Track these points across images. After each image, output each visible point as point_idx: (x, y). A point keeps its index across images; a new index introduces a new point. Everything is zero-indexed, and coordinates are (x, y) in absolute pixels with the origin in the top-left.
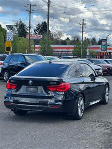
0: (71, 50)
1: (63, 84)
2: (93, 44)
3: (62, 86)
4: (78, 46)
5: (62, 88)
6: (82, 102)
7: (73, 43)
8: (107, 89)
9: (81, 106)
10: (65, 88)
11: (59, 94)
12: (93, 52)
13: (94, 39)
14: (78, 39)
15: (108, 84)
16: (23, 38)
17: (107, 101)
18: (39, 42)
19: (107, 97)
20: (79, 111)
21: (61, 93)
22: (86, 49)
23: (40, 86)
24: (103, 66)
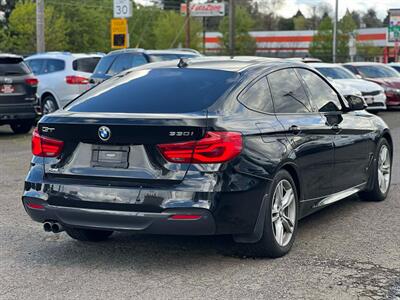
0: (307, 44)
1: (215, 137)
2: (368, 26)
3: (210, 144)
4: (323, 33)
5: (211, 150)
6: (288, 198)
7: (311, 24)
8: (385, 151)
9: (286, 211)
10: (222, 150)
11: (202, 174)
12: (367, 48)
13: (372, 13)
14: (326, 15)
15: (386, 135)
16: (172, 12)
17: (383, 191)
18: (217, 25)
19: (383, 179)
20: (279, 226)
21: (209, 167)
22: (347, 38)
23: (135, 144)
24: (389, 85)
